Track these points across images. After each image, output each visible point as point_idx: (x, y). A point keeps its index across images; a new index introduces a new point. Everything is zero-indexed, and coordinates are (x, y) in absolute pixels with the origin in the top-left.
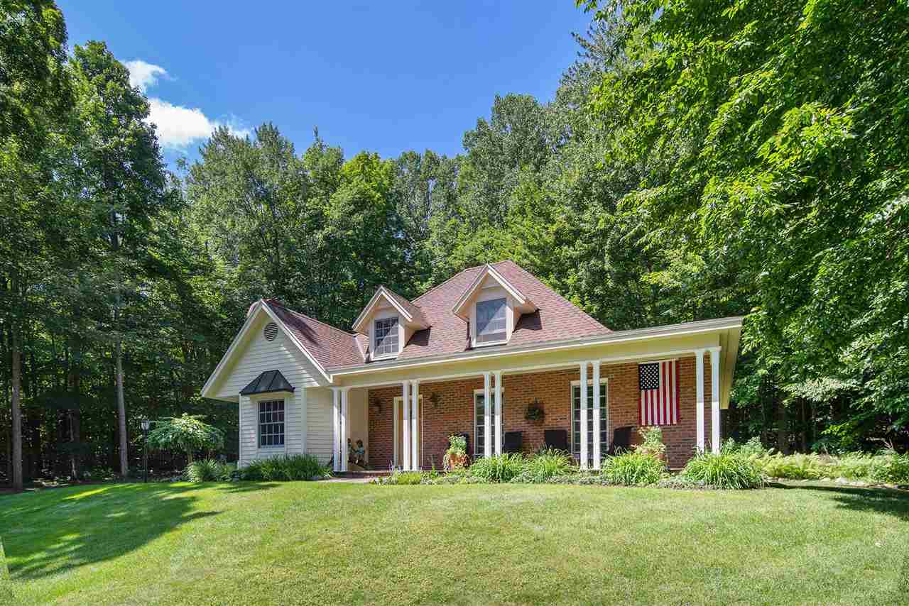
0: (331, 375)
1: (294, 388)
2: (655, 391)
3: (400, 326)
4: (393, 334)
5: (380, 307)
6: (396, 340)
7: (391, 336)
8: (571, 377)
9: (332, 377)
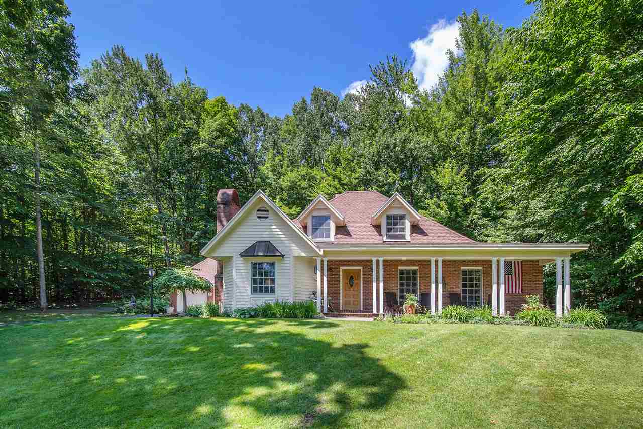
0: (322, 250)
1: (284, 255)
2: (510, 276)
3: (331, 221)
4: (325, 226)
5: (316, 208)
6: (329, 230)
7: (325, 227)
8: (462, 264)
9: (322, 251)
